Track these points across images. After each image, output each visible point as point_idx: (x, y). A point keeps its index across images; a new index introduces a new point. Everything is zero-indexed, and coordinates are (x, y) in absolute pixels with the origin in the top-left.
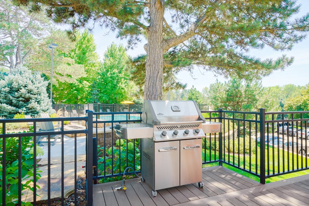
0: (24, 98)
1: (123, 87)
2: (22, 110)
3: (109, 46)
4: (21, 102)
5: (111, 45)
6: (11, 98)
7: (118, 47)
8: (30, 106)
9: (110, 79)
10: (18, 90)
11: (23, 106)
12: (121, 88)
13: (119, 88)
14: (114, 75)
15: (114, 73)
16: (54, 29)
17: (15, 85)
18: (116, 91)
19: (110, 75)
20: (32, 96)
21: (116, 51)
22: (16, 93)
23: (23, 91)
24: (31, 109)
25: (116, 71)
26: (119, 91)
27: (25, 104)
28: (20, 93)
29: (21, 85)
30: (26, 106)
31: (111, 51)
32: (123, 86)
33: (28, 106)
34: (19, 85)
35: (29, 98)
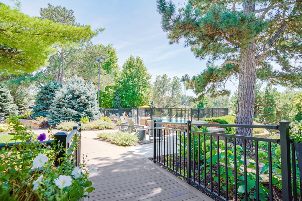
0: (83, 103)
1: (142, 94)
2: (83, 114)
3: (128, 58)
4: (81, 107)
5: (129, 58)
6: (74, 103)
7: (136, 59)
8: (88, 110)
9: (132, 87)
10: (79, 97)
11: (82, 110)
12: (140, 94)
13: (139, 95)
14: (135, 84)
15: (135, 82)
16: (91, 45)
17: (76, 93)
18: (135, 97)
19: (132, 84)
20: (89, 102)
21: (134, 63)
22: (78, 100)
23: (83, 97)
24: (88, 113)
25: (136, 80)
26: (139, 98)
27: (84, 109)
28: (81, 99)
29: (81, 92)
30: (85, 110)
31: (130, 63)
32: (142, 92)
33: (86, 110)
34: (80, 93)
35: (87, 103)
